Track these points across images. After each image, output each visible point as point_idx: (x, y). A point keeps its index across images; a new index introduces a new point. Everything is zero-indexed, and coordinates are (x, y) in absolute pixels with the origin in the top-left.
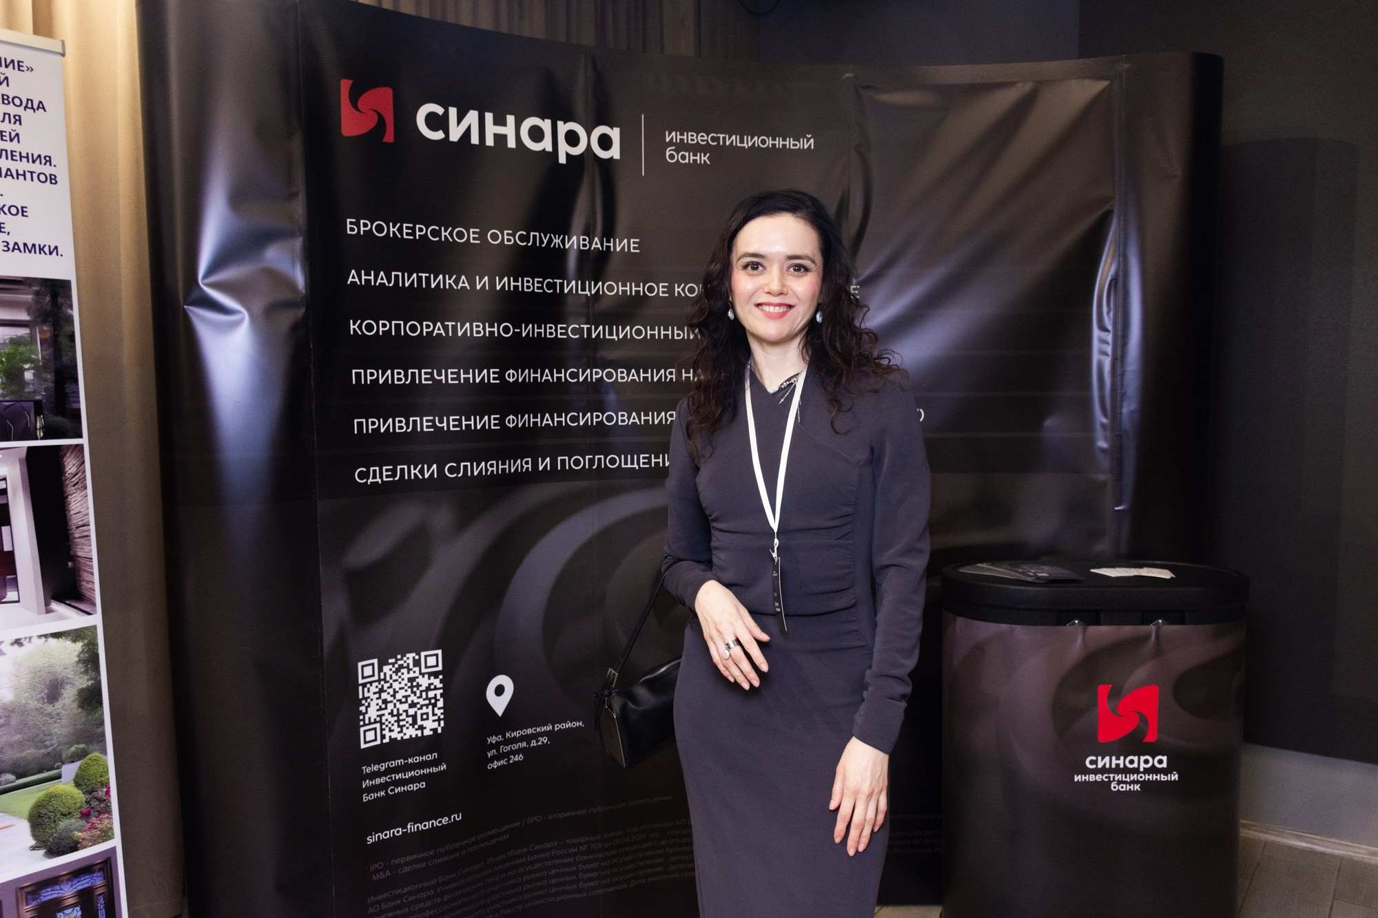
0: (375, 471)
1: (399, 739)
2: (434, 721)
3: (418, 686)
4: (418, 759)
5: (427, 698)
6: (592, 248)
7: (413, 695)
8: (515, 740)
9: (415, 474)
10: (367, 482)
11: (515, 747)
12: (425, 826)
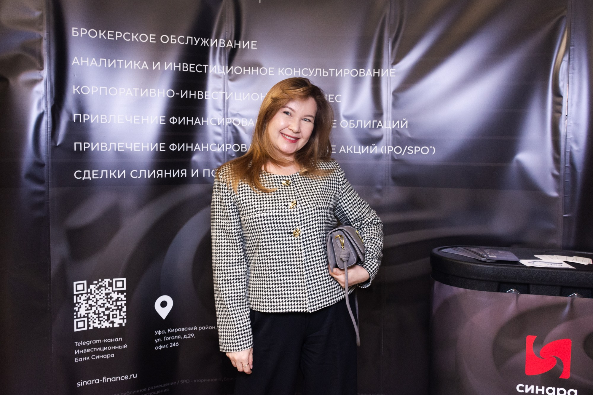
0: (87, 173)
1: (99, 327)
2: (120, 319)
3: (111, 298)
4: (110, 340)
5: (116, 306)
6: (227, 47)
7: (108, 303)
8: (173, 334)
9: (112, 175)
10: (82, 178)
11: (174, 338)
12: (114, 379)
